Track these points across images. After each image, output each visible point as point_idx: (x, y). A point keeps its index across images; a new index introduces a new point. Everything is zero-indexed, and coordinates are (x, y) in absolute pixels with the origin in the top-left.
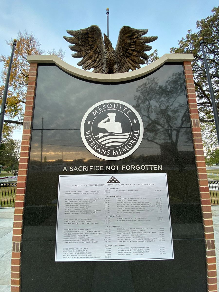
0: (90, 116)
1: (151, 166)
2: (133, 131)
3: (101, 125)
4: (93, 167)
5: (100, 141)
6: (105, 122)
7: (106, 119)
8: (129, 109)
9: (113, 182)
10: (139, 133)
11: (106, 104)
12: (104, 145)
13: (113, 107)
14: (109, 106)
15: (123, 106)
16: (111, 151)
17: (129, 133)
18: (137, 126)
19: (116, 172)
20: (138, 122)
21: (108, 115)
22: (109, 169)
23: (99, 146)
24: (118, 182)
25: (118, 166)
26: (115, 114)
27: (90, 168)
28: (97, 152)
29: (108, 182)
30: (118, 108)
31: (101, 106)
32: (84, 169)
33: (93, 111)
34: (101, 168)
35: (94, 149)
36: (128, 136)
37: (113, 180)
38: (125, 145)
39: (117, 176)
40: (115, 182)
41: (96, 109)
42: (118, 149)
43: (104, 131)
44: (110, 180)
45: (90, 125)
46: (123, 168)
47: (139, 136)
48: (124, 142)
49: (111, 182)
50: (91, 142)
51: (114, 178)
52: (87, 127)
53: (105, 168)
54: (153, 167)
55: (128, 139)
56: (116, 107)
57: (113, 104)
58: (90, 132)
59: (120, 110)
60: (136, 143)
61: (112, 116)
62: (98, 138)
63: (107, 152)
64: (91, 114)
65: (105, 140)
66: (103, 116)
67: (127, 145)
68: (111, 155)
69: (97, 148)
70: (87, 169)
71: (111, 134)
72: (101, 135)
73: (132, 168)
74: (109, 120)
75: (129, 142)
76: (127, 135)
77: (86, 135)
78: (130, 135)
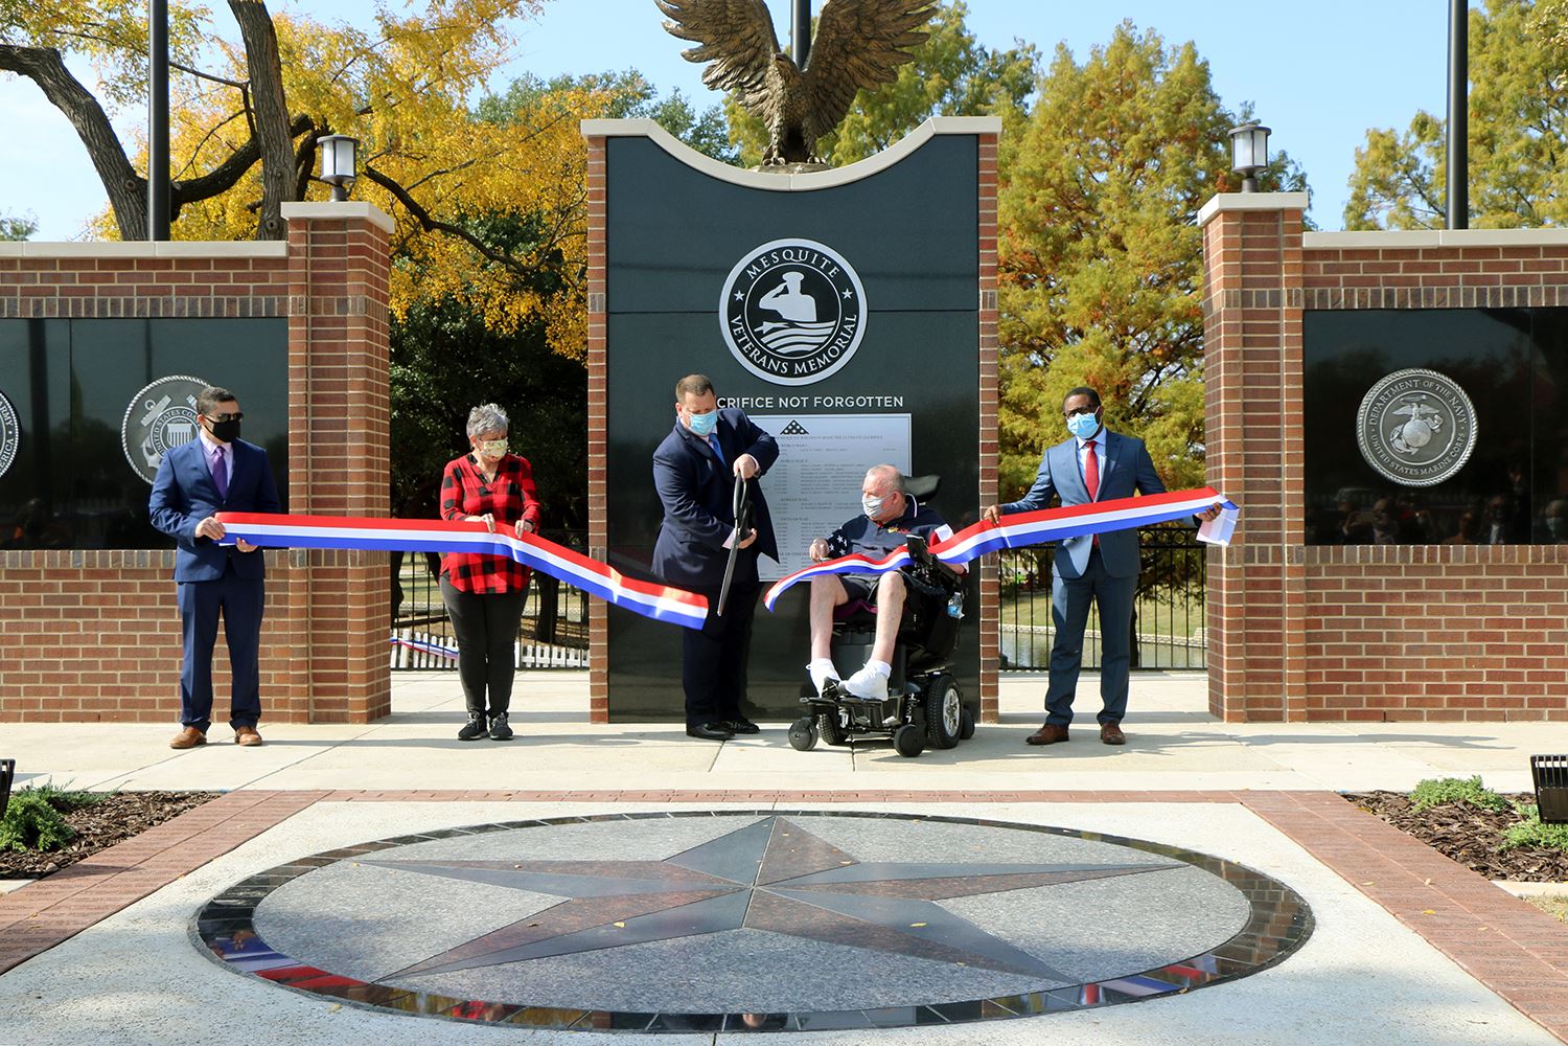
0: (742, 282)
1: (879, 398)
2: (843, 318)
3: (767, 302)
4: (749, 401)
5: (765, 340)
6: (777, 295)
7: (780, 288)
8: (835, 263)
9: (794, 431)
10: (857, 323)
11: (779, 251)
12: (774, 350)
13: (796, 257)
14: (788, 255)
15: (821, 255)
16: (792, 363)
17: (833, 323)
18: (852, 307)
19: (800, 411)
20: (854, 295)
21: (784, 277)
22: (786, 406)
23: (763, 353)
24: (805, 432)
25: (805, 399)
26: (802, 277)
27: (744, 403)
28: (759, 366)
29: (783, 432)
30: (808, 262)
31: (768, 255)
32: (729, 404)
33: (749, 267)
34: (767, 403)
35: (751, 360)
36: (830, 331)
37: (794, 427)
38: (822, 350)
39: (803, 420)
40: (798, 432)
41: (756, 262)
42: (806, 360)
43: (774, 316)
44: (787, 428)
45: (741, 303)
46: (816, 402)
47: (854, 329)
48: (821, 345)
49: (790, 432)
50: (745, 342)
51: (797, 424)
52: (735, 308)
53: (776, 402)
54: (882, 401)
55: (830, 335)
56: (803, 257)
57: (796, 249)
58: (743, 320)
59: (812, 265)
60: (848, 346)
61: (794, 279)
62: (760, 335)
63: (780, 367)
64: (743, 274)
65: (777, 339)
66: (772, 280)
67: (827, 351)
68: (790, 374)
69: (758, 358)
70: (736, 404)
71: (792, 324)
72: (767, 326)
73: (837, 402)
74: (785, 291)
75: (832, 343)
76: (828, 328)
77: (732, 326)
78: (835, 327)
